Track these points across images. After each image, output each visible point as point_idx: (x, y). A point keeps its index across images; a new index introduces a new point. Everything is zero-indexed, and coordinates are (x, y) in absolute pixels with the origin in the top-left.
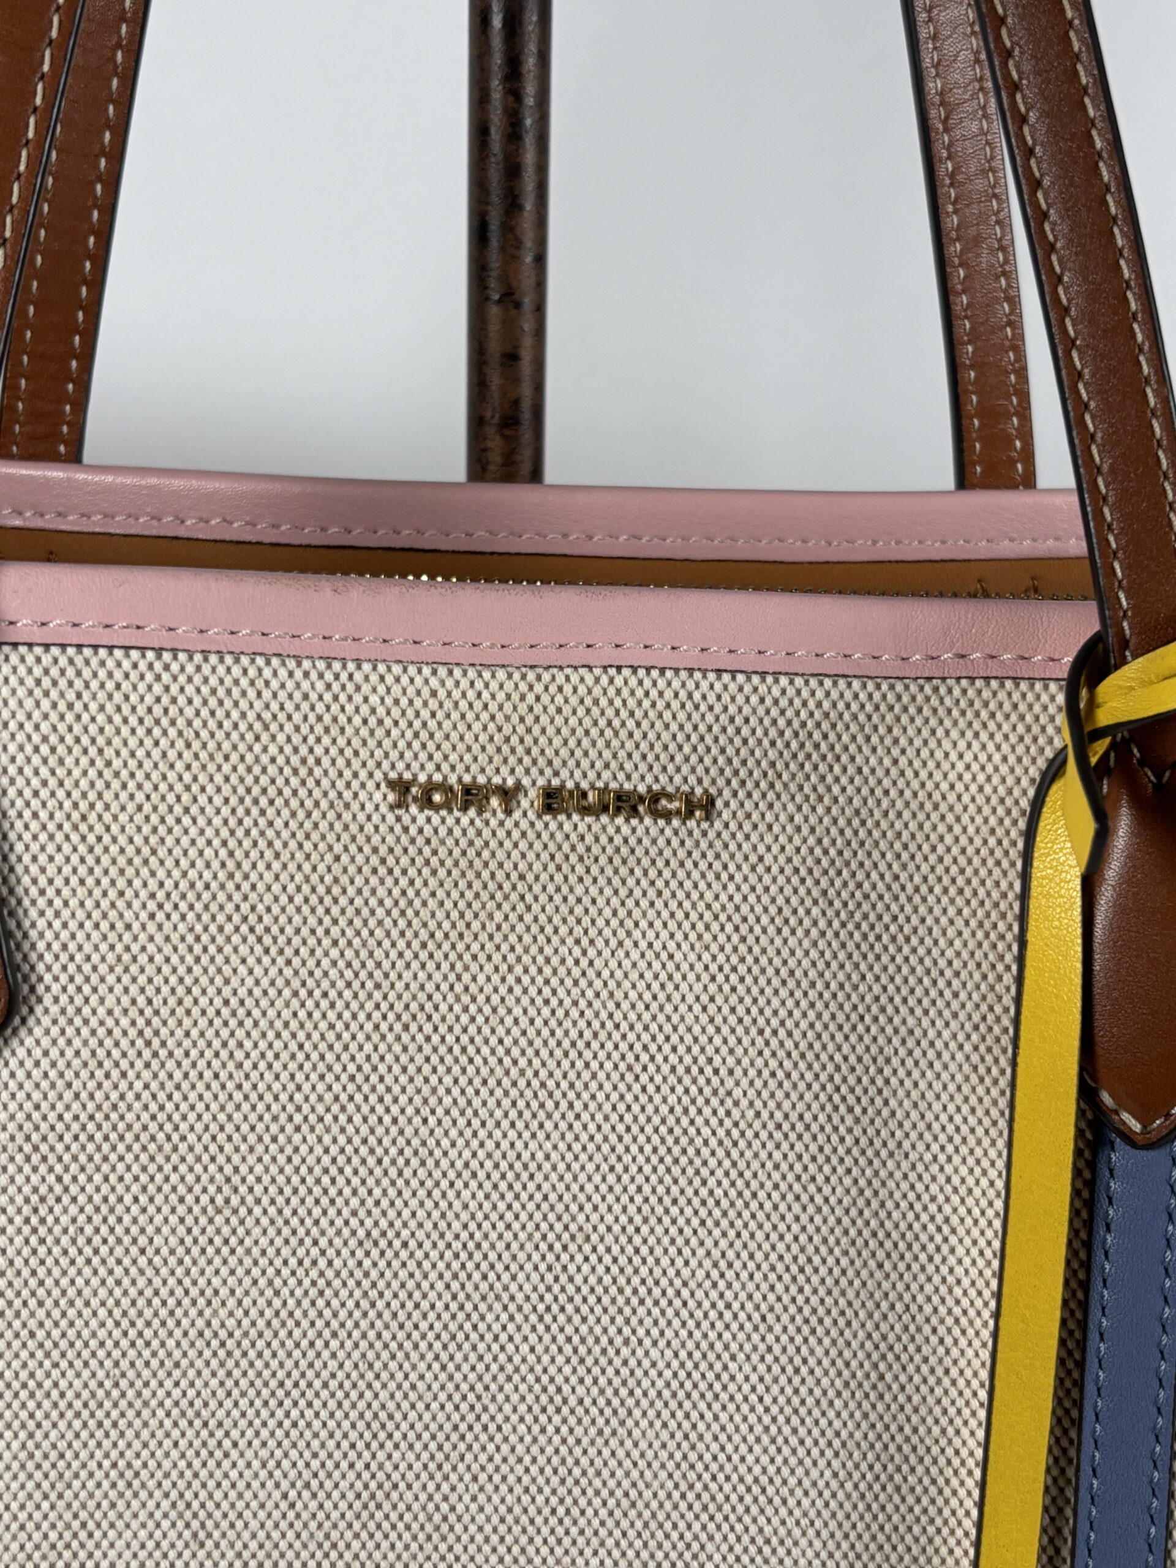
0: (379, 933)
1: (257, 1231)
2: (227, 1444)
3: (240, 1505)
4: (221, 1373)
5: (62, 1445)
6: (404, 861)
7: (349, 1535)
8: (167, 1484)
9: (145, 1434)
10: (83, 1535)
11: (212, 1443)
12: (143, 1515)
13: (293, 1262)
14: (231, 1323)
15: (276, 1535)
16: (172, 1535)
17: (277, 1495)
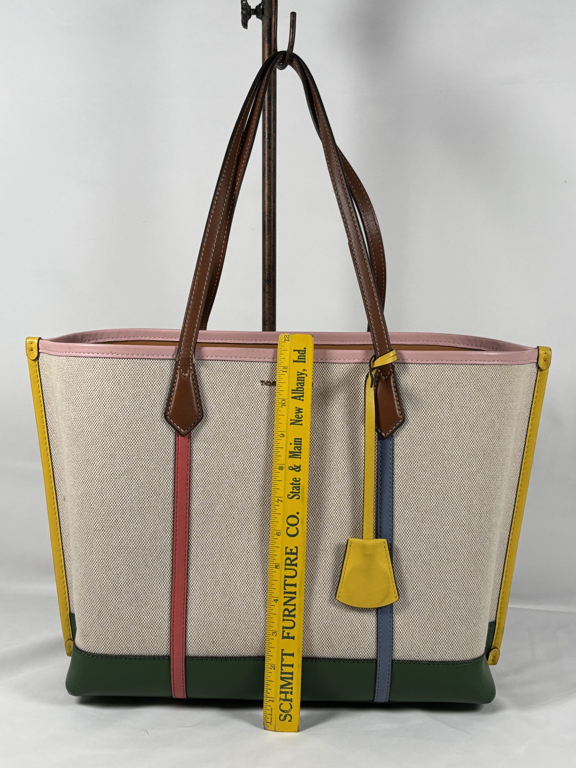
0: (260, 405)
1: (241, 454)
2: (236, 490)
3: (238, 501)
4: (235, 478)
5: (209, 490)
6: (263, 394)
7: (256, 506)
8: (226, 497)
9: (223, 488)
10: (212, 506)
11: (233, 490)
12: (222, 502)
13: (246, 460)
14: (236, 470)
15: (244, 506)
16: (227, 506)
17: (244, 499)
